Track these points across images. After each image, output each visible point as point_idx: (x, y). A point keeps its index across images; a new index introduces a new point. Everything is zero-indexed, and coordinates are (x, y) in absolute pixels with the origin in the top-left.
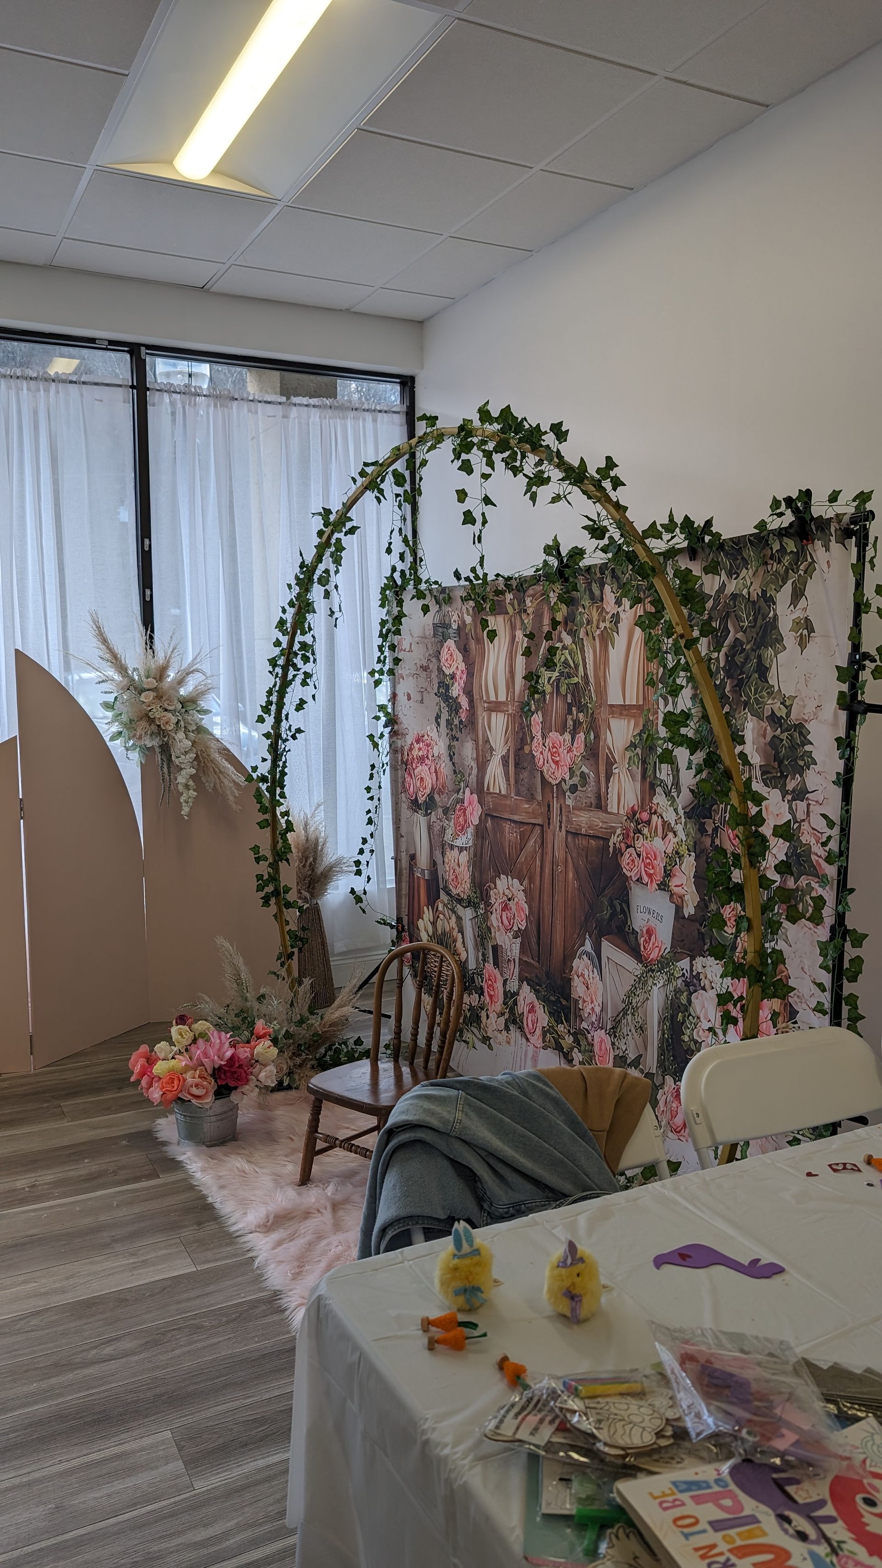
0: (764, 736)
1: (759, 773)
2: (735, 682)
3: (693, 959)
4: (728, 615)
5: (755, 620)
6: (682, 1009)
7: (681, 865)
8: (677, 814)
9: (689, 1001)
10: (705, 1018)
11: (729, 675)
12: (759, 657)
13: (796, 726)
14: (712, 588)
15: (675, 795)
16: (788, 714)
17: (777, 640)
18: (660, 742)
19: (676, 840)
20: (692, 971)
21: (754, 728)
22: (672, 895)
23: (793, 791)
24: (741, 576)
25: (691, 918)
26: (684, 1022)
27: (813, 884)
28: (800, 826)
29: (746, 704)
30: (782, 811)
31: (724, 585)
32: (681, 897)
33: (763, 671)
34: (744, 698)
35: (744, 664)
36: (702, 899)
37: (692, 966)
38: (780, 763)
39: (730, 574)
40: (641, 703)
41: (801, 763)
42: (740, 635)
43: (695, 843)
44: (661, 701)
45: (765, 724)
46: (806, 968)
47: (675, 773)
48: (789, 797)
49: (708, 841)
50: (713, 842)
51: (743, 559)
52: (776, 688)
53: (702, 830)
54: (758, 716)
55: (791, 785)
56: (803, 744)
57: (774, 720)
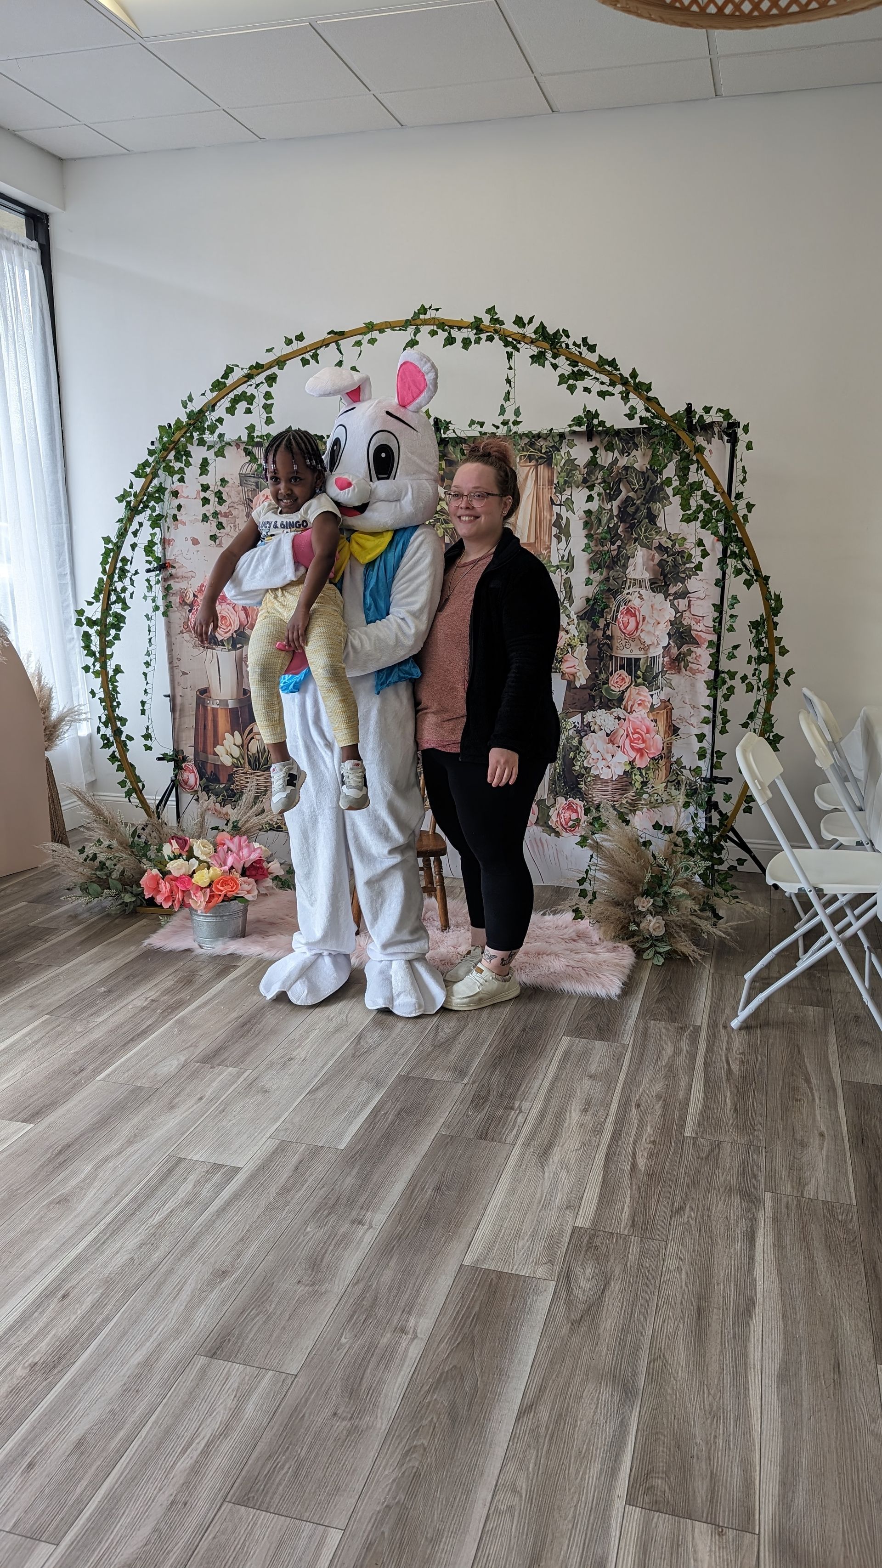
0: (653, 560)
1: (648, 584)
2: (628, 525)
3: (583, 713)
4: (620, 480)
5: (645, 484)
6: (574, 749)
7: (573, 653)
8: (570, 618)
9: (580, 743)
10: (594, 750)
11: (622, 519)
12: (649, 509)
13: (679, 552)
14: (605, 462)
15: (567, 605)
16: (674, 546)
17: (664, 498)
18: (552, 569)
19: (569, 636)
20: (583, 722)
21: (644, 555)
22: (563, 674)
23: (675, 593)
24: (632, 455)
25: (582, 687)
26: (575, 757)
27: (692, 649)
28: (682, 615)
29: (636, 540)
30: (665, 607)
31: (617, 460)
32: (574, 675)
33: (652, 518)
34: (635, 536)
35: (635, 513)
36: (593, 673)
37: (583, 719)
38: (665, 576)
39: (622, 453)
40: (532, 541)
41: (684, 575)
42: (631, 494)
43: (588, 636)
44: (554, 540)
45: (654, 552)
46: (687, 701)
47: (568, 589)
48: (671, 598)
49: (600, 634)
50: (604, 633)
51: (634, 443)
52: (663, 529)
53: (595, 626)
54: (649, 548)
55: (672, 590)
56: (685, 564)
57: (661, 548)
